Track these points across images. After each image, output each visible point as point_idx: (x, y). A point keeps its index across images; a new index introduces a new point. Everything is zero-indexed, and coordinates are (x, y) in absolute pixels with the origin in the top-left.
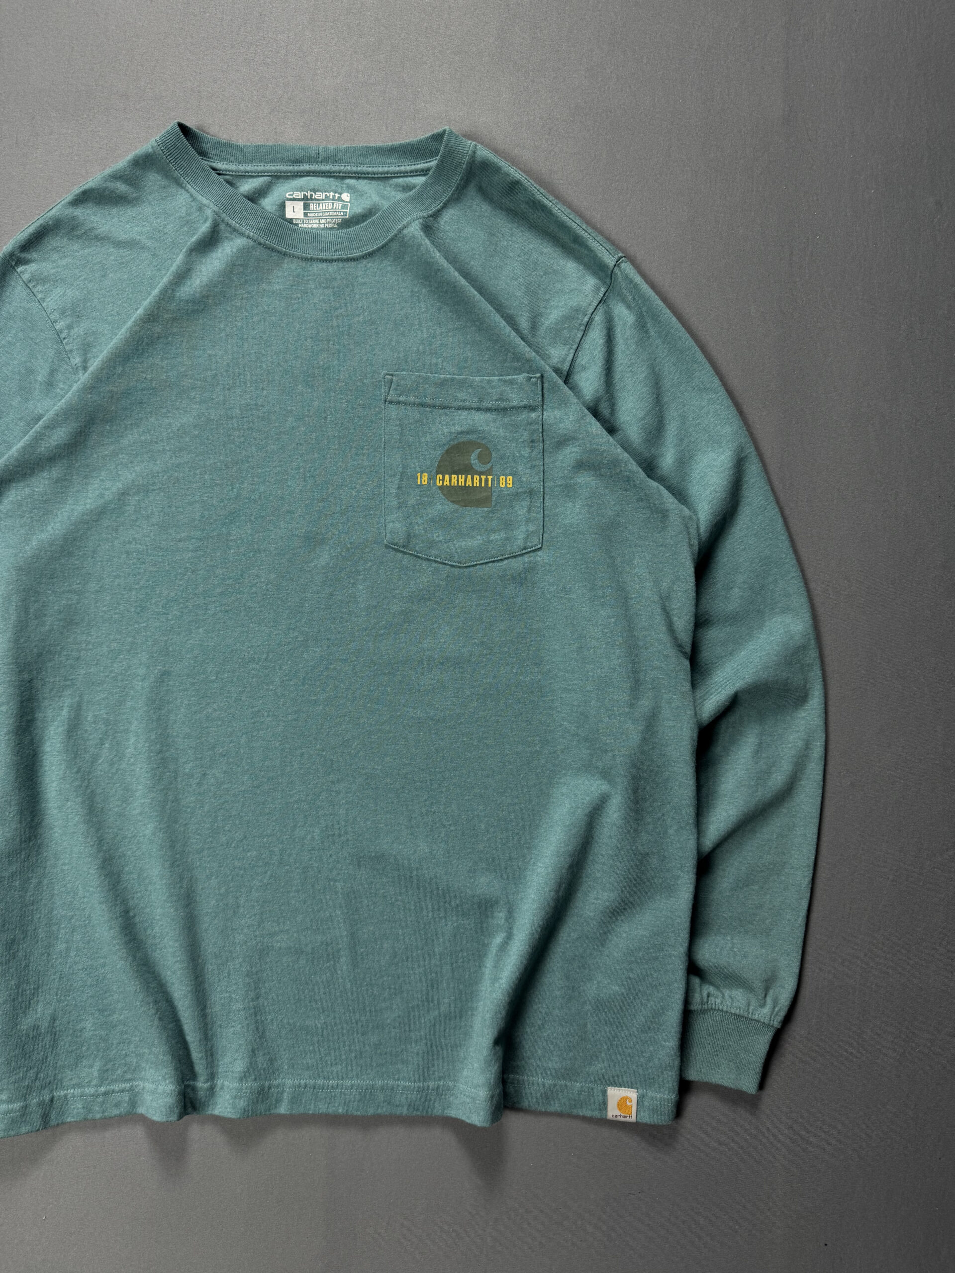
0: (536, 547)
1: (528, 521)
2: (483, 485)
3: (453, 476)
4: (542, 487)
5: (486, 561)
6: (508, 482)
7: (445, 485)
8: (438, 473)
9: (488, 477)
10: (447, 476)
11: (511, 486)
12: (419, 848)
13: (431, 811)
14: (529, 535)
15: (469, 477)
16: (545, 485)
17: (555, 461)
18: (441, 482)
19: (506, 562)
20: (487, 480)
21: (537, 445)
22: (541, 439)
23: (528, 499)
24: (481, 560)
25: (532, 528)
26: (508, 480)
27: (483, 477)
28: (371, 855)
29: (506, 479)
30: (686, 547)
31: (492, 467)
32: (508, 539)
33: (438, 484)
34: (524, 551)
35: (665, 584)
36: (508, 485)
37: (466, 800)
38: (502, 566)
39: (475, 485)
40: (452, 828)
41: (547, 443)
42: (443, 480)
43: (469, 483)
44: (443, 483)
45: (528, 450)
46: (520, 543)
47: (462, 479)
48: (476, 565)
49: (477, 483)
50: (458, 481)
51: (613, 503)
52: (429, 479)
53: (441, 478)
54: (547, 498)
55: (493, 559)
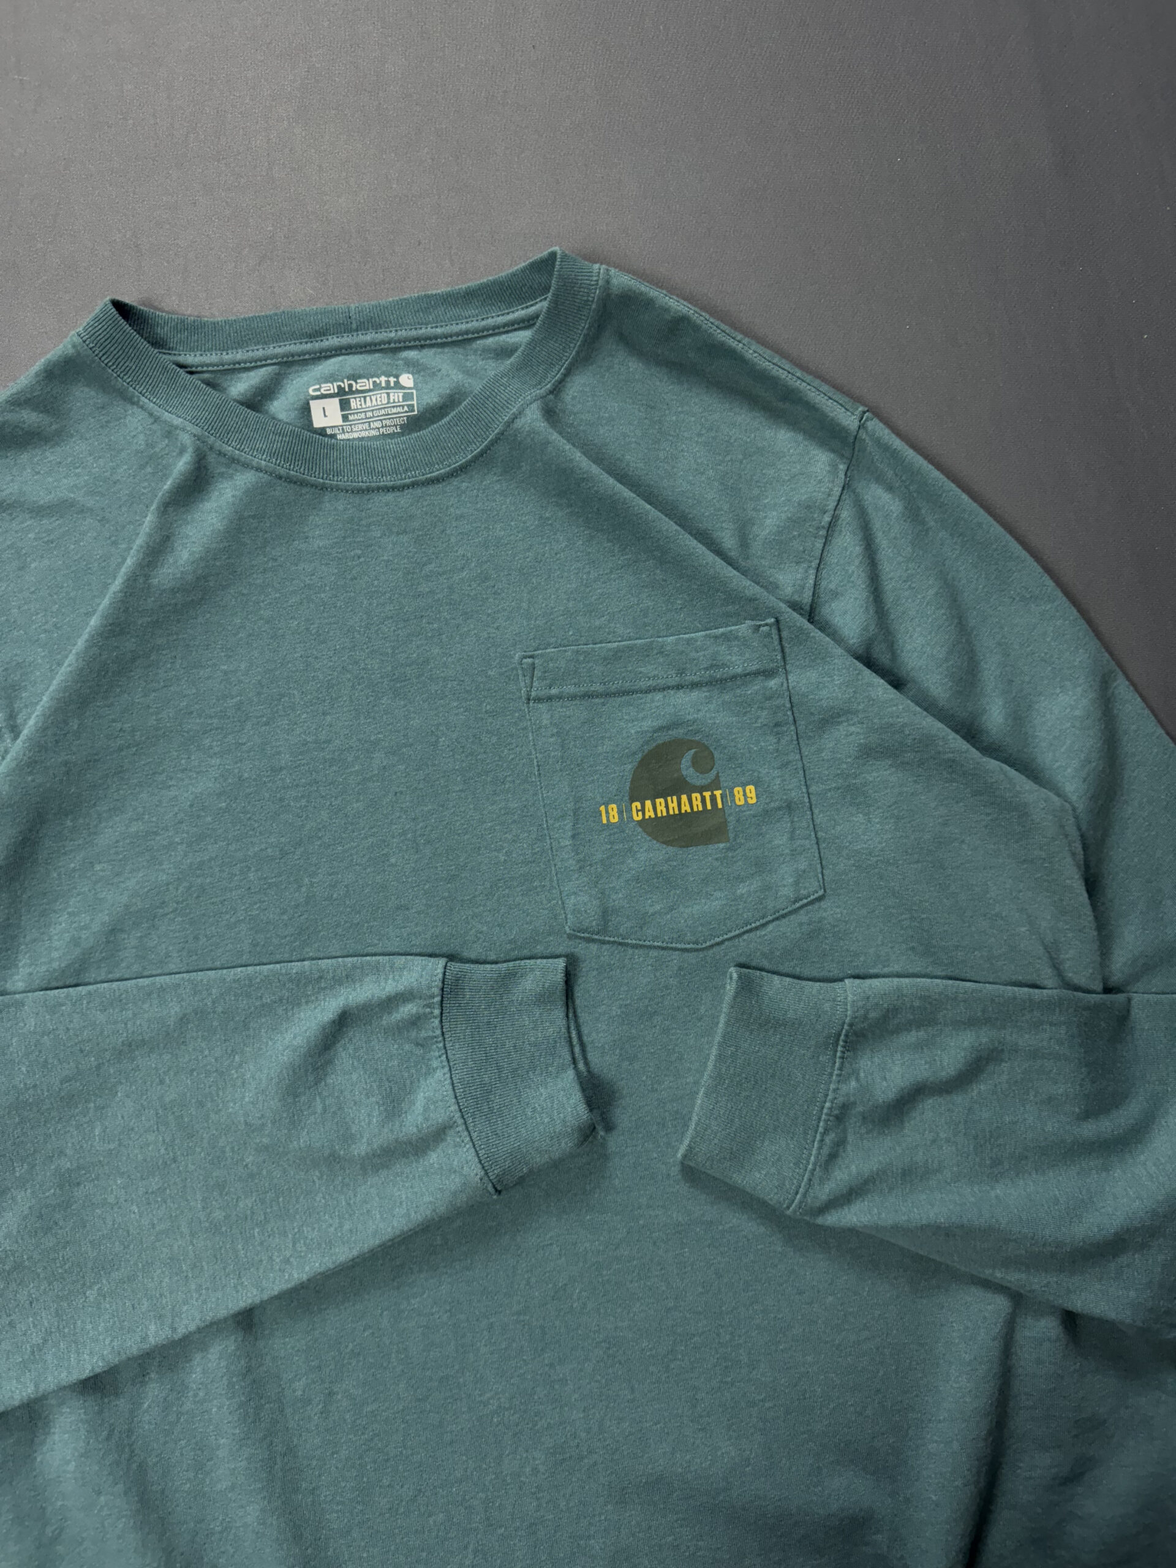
0: (816, 895)
1: (794, 853)
2: (709, 807)
3: (658, 801)
4: (806, 795)
5: (737, 932)
6: (748, 794)
7: (647, 817)
8: (632, 800)
9: (715, 792)
10: (648, 803)
11: (754, 801)
12: (719, 1453)
13: (726, 1383)
14: (800, 876)
15: (684, 798)
16: (810, 791)
17: (820, 751)
18: (640, 813)
19: (770, 927)
20: (713, 798)
21: (785, 729)
22: (791, 718)
23: (786, 818)
24: (730, 931)
25: (803, 865)
26: (748, 791)
27: (707, 794)
28: (641, 1481)
29: (744, 791)
30: (1069, 860)
31: (717, 776)
32: (766, 888)
33: (636, 818)
34: (797, 905)
35: (1044, 924)
36: (749, 800)
37: (782, 1351)
38: (765, 935)
39: (695, 809)
40: (767, 1405)
41: (802, 723)
42: (643, 810)
43: (686, 808)
44: (644, 814)
45: (772, 739)
46: (787, 892)
47: (673, 805)
48: (722, 942)
49: (698, 805)
50: (667, 807)
51: (933, 805)
52: (620, 812)
53: (639, 807)
54: (816, 811)
55: (749, 927)
